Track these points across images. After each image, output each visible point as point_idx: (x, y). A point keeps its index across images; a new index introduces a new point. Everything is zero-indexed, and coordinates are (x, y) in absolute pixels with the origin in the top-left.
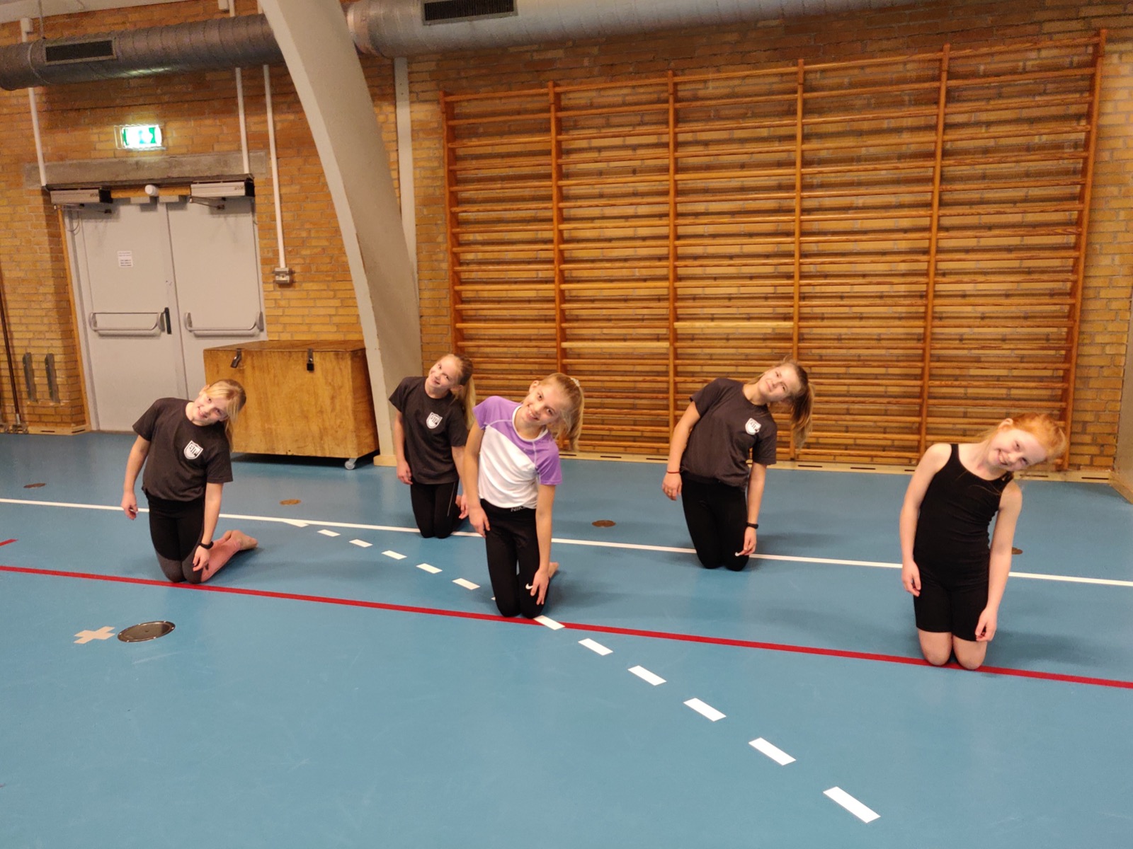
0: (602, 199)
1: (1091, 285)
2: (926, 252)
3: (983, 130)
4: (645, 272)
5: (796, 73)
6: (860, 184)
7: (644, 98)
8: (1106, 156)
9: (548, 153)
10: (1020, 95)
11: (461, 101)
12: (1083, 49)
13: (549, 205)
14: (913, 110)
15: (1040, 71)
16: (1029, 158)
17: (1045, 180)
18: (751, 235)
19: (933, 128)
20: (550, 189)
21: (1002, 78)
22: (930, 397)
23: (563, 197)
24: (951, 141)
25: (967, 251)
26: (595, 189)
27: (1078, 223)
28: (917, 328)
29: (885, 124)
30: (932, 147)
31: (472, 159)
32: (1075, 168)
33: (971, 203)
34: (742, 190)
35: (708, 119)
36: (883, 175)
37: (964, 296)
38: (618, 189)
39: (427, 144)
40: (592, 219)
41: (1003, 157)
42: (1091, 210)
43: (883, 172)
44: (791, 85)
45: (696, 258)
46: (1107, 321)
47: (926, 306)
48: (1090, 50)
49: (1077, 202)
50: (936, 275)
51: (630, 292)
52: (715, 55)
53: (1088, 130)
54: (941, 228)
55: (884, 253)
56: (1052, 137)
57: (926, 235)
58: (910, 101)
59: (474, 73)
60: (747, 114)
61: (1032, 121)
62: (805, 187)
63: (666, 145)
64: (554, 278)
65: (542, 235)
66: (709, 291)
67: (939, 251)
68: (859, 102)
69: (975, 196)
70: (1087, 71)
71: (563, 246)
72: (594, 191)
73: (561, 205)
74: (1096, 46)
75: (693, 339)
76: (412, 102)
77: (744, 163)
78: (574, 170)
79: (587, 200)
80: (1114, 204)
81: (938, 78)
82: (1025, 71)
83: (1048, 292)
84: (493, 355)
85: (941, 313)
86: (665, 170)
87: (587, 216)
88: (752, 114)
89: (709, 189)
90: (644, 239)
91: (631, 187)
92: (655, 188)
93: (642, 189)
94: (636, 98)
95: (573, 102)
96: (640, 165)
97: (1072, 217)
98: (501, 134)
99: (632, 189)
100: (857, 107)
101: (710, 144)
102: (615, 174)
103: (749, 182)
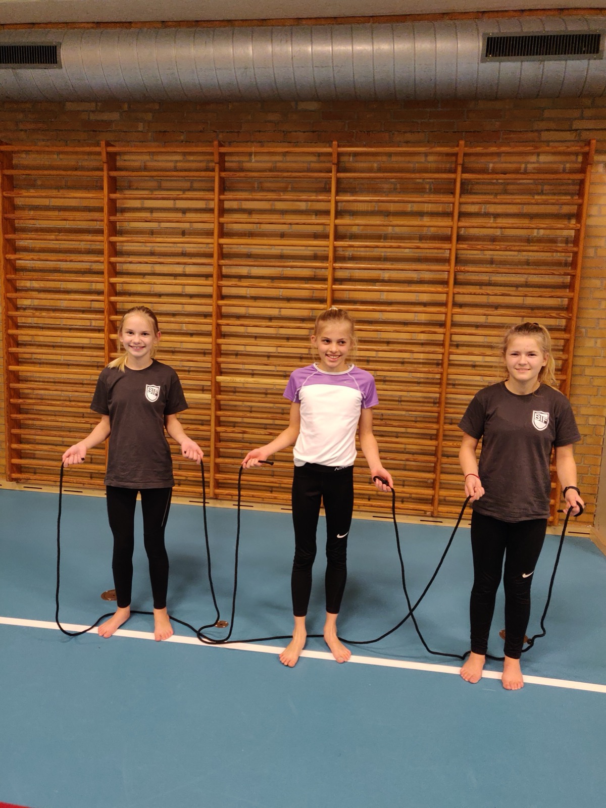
0: (153, 257)
1: (578, 363)
2: (442, 325)
3: (492, 220)
4: (192, 328)
5: (330, 154)
6: (386, 259)
7: (194, 165)
8: (591, 252)
9: (101, 210)
10: (522, 192)
11: (18, 152)
12: (573, 158)
13: (101, 259)
14: (433, 197)
15: (537, 173)
16: (531, 248)
17: (542, 270)
18: (289, 300)
19: (450, 215)
20: (102, 243)
21: (507, 176)
22: (443, 455)
23: (115, 253)
24: (465, 227)
25: (477, 326)
26: (146, 246)
27: (568, 309)
28: (433, 392)
29: (409, 208)
30: (448, 232)
31: (30, 210)
32: (566, 260)
33: (481, 284)
34: (282, 257)
35: (252, 190)
36: (406, 253)
37: (474, 366)
38: (169, 249)
40: (144, 275)
41: (509, 246)
42: (580, 299)
43: (407, 250)
44: (328, 165)
45: (239, 317)
46: (591, 395)
47: (442, 374)
48: (580, 159)
49: (568, 290)
50: (451, 345)
51: (178, 345)
52: (260, 131)
53: (578, 228)
54: (455, 304)
55: (405, 323)
56: (548, 232)
57: (443, 309)
58: (430, 189)
59: (32, 126)
60: (287, 188)
61: (532, 216)
62: (337, 259)
63: (211, 211)
64: (104, 327)
65: (94, 286)
66: (249, 349)
67: (454, 324)
68: (386, 186)
69: (485, 278)
70: (579, 176)
71: (113, 299)
72: (146, 248)
73: (114, 259)
74: (586, 155)
75: (235, 392)
77: (284, 232)
78: (129, 228)
79: (137, 257)
80: (598, 294)
81: (455, 172)
82: (526, 172)
84: (47, 397)
85: (455, 380)
86: (209, 233)
87: (138, 271)
88: (291, 188)
89: (251, 254)
90: (191, 296)
91: (180, 247)
92: (202, 250)
93: (190, 249)
94: (187, 165)
95: (127, 163)
96: (189, 227)
97: (563, 303)
98: (58, 188)
99: (181, 249)
100: (385, 190)
101: (253, 212)
102: (165, 235)
103: (288, 251)
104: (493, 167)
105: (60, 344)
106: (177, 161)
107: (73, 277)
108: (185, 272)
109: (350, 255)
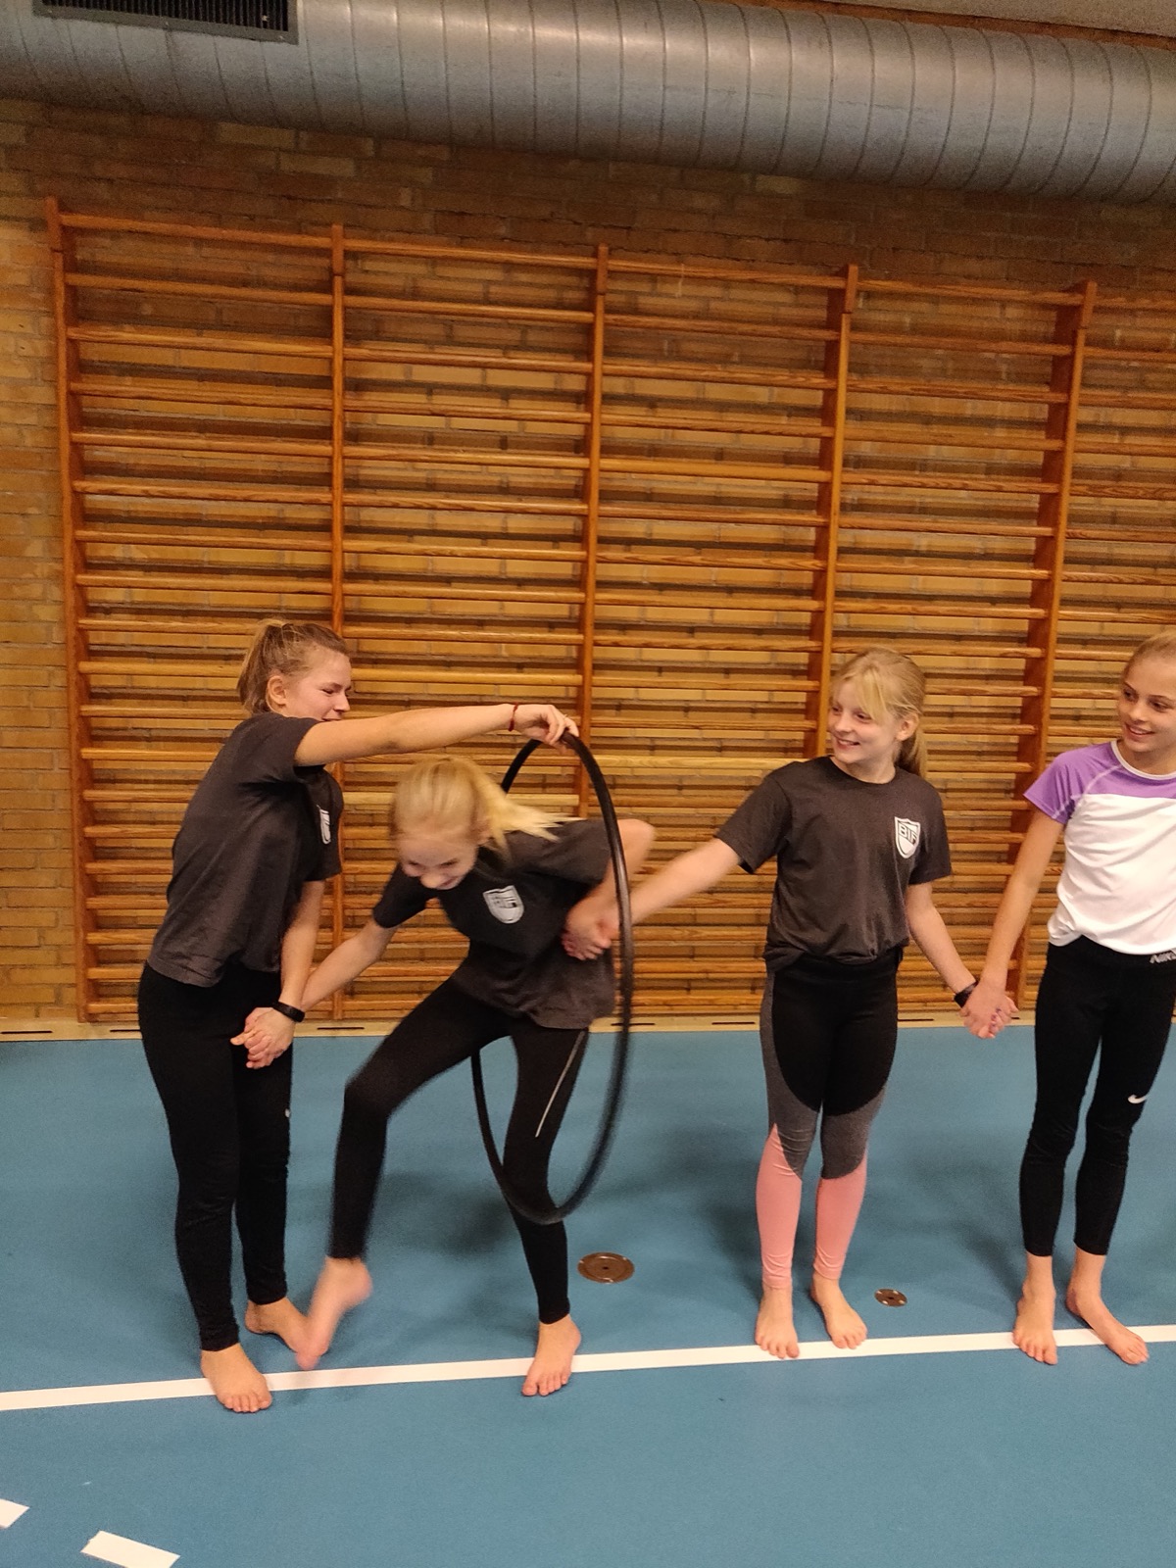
0: (433, 494)
3: (1119, 439)
4: (520, 651)
6: (924, 510)
9: (330, 384)
14: (1013, 389)
18: (730, 590)
23: (352, 483)
24: (1088, 452)
25: (1086, 642)
26: (419, 470)
29: (969, 408)
33: (1093, 561)
34: (717, 500)
35: (657, 356)
37: (1078, 718)
40: (409, 533)
43: (963, 494)
45: (624, 627)
55: (958, 638)
58: (1008, 373)
60: (730, 355)
62: (848, 508)
66: (646, 694)
68: (925, 363)
69: (1102, 549)
71: (349, 587)
72: (416, 474)
73: (348, 498)
75: (614, 786)
77: (721, 449)
81: (1071, 342)
86: (582, 447)
87: (397, 526)
88: (739, 356)
89: (655, 494)
90: (521, 582)
91: (496, 476)
92: (547, 481)
93: (519, 479)
94: (511, 292)
96: (517, 430)
98: (199, 327)
99: (498, 479)
100: (925, 371)
101: (659, 404)
102: (462, 445)
103: (732, 488)
105: (203, 693)
106: (490, 282)
107: (236, 536)
108: (506, 528)
109: (853, 500)
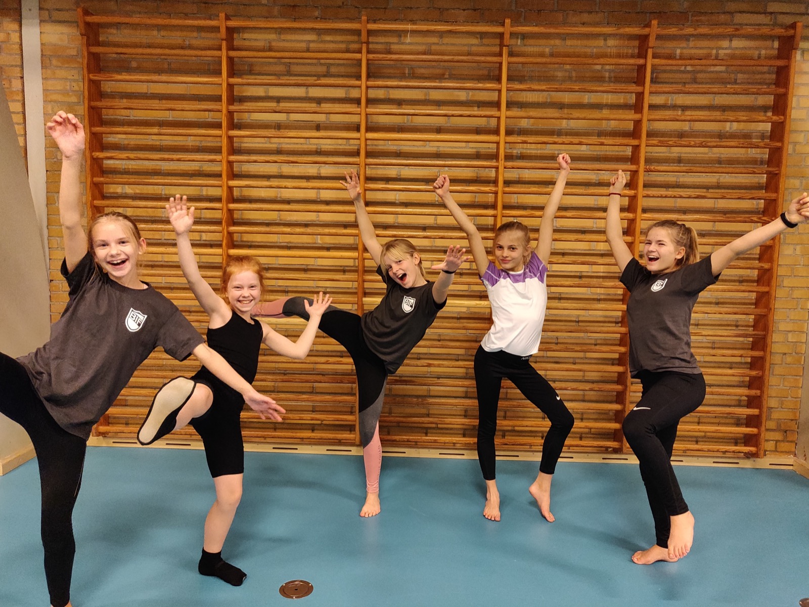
0: (280, 156)
3: (680, 113)
4: (329, 240)
7: (332, 46)
10: (713, 82)
11: (105, 25)
12: (768, 43)
15: (731, 59)
16: (724, 144)
19: (637, 107)
20: (218, 139)
23: (233, 151)
24: (656, 121)
26: (271, 143)
27: (765, 212)
29: (587, 98)
31: (122, 98)
32: (762, 158)
33: (667, 186)
34: (438, 156)
35: (402, 77)
36: (583, 151)
38: (299, 146)
39: (61, 73)
40: (268, 177)
43: (583, 148)
44: (491, 49)
45: (386, 226)
46: (790, 309)
48: (776, 44)
49: (766, 191)
51: (310, 262)
52: (410, 8)
54: (645, 209)
56: (742, 125)
61: (724, 108)
62: (507, 157)
63: (357, 100)
64: (222, 241)
65: (206, 192)
68: (560, 73)
69: (672, 178)
72: (271, 146)
73: (232, 158)
76: (42, 21)
77: (440, 127)
78: (249, 121)
81: (645, 56)
82: (717, 58)
83: (736, 278)
86: (356, 127)
87: (263, 173)
88: (449, 75)
89: (400, 153)
90: (327, 203)
91: (314, 144)
92: (341, 147)
93: (327, 147)
94: (322, 46)
95: (247, 43)
96: (325, 120)
97: (760, 206)
98: (159, 71)
99: (315, 147)
100: (558, 78)
101: (403, 103)
102: (296, 128)
103: (445, 148)
104: (681, 53)
105: (162, 263)
106: (309, 41)
107: (179, 180)
108: (320, 173)
109: (517, 153)
